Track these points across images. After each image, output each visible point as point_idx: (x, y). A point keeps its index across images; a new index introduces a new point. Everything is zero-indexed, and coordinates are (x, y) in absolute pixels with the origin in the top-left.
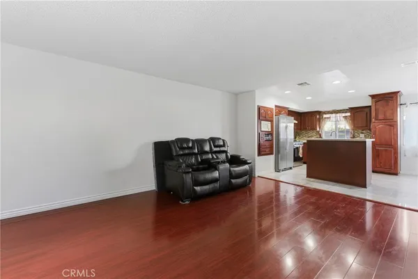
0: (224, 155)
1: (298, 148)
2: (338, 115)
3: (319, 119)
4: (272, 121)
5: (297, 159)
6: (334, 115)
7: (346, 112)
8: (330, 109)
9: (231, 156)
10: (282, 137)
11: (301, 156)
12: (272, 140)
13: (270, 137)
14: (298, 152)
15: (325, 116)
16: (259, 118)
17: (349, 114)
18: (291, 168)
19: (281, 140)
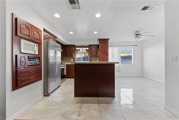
1: (63, 69)
2: (83, 48)
3: (74, 50)
4: (39, 44)
5: (63, 77)
6: (81, 48)
7: (87, 47)
8: (80, 44)
10: (51, 60)
11: (65, 74)
12: (40, 64)
13: (37, 61)
14: (63, 72)
15: (77, 49)
17: (88, 49)
18: (59, 87)
19: (50, 63)
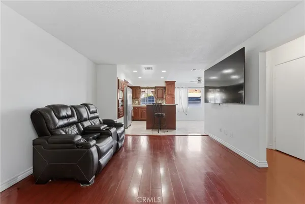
0: (97, 120)
2: (149, 90)
3: (139, 91)
4: (123, 91)
6: (146, 90)
8: (145, 86)
9: (103, 120)
11: (133, 116)
12: (123, 105)
15: (142, 90)
16: (118, 88)
17: (154, 90)
18: (130, 125)
19: (128, 106)
